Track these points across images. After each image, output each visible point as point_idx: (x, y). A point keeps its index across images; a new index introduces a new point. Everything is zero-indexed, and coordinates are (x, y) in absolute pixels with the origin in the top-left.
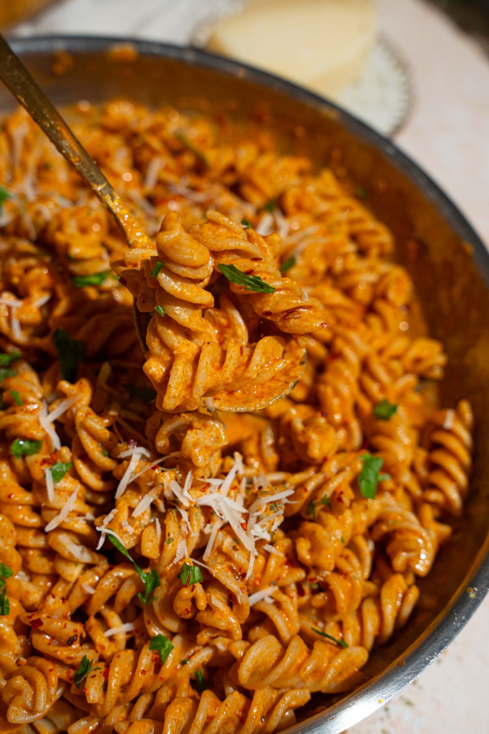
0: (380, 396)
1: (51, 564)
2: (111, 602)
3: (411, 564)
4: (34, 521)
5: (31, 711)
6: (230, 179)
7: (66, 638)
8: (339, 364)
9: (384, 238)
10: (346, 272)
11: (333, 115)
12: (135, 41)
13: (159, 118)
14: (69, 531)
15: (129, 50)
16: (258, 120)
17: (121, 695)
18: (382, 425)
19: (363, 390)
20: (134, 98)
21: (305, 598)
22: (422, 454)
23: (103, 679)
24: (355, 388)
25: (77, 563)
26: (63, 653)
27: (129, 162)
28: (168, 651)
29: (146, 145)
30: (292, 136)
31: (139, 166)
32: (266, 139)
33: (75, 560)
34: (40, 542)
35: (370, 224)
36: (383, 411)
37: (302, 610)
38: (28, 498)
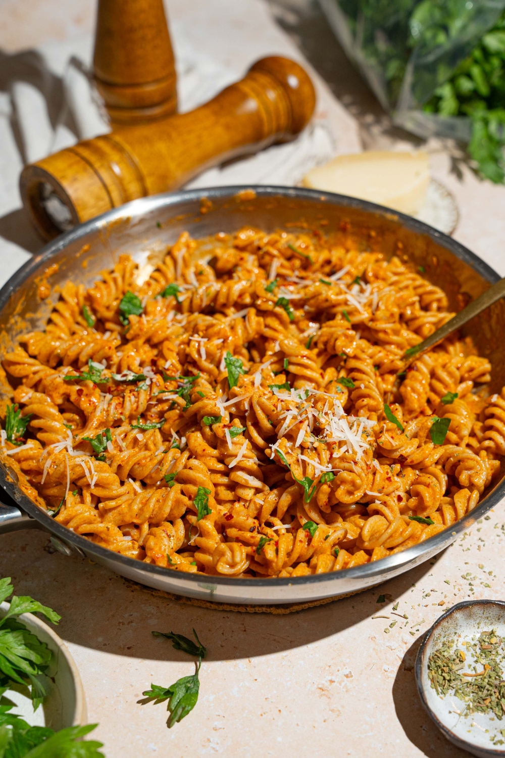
0: (445, 391)
1: (233, 493)
2: (274, 513)
3: (472, 479)
4: (220, 467)
5: (232, 565)
6: (327, 269)
7: (249, 528)
8: (413, 373)
9: (440, 294)
10: (414, 319)
11: (396, 218)
12: (254, 187)
13: (274, 236)
14: (243, 469)
15: (251, 192)
16: (344, 230)
17: (287, 559)
18: (448, 406)
19: (433, 389)
20: (256, 227)
21: (403, 504)
22: (480, 424)
23: (275, 548)
24: (428, 389)
25: (250, 488)
26: (248, 535)
27: (256, 263)
28: (315, 530)
29: (267, 253)
30: (369, 237)
31: (263, 266)
32: (349, 243)
33: (249, 485)
34: (225, 480)
35: (430, 287)
36: (449, 398)
37: (402, 512)
38: (215, 452)
